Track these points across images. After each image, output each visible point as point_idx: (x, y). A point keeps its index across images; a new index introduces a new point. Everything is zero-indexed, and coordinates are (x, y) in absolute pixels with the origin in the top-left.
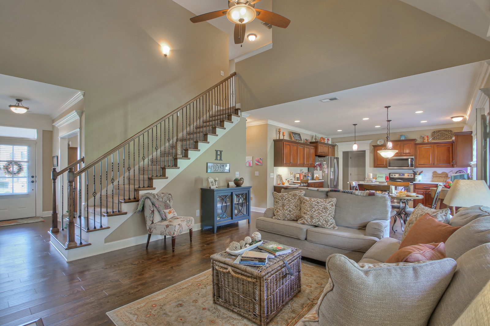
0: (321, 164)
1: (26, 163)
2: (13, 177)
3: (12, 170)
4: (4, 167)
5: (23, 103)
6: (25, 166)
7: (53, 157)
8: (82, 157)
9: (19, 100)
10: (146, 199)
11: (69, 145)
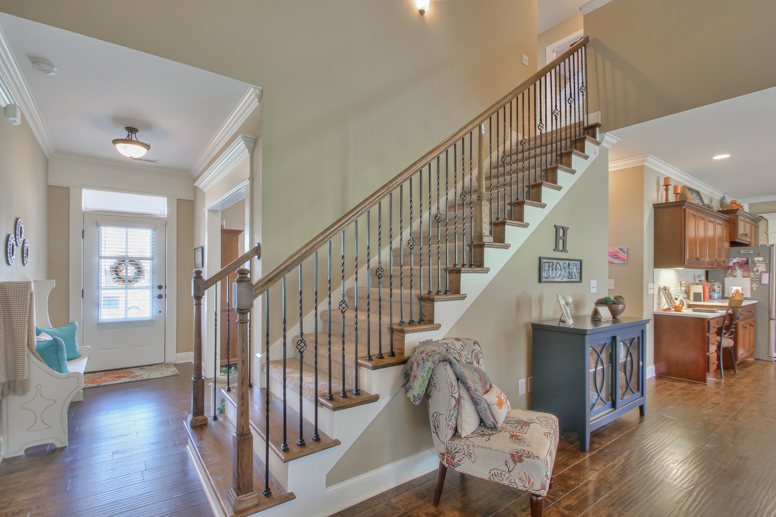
0: (747, 263)
1: (149, 261)
2: (126, 288)
3: (125, 274)
4: (112, 268)
5: (140, 136)
6: (147, 266)
7: (195, 249)
8: (257, 245)
9: (132, 130)
10: (441, 364)
11: (222, 227)
